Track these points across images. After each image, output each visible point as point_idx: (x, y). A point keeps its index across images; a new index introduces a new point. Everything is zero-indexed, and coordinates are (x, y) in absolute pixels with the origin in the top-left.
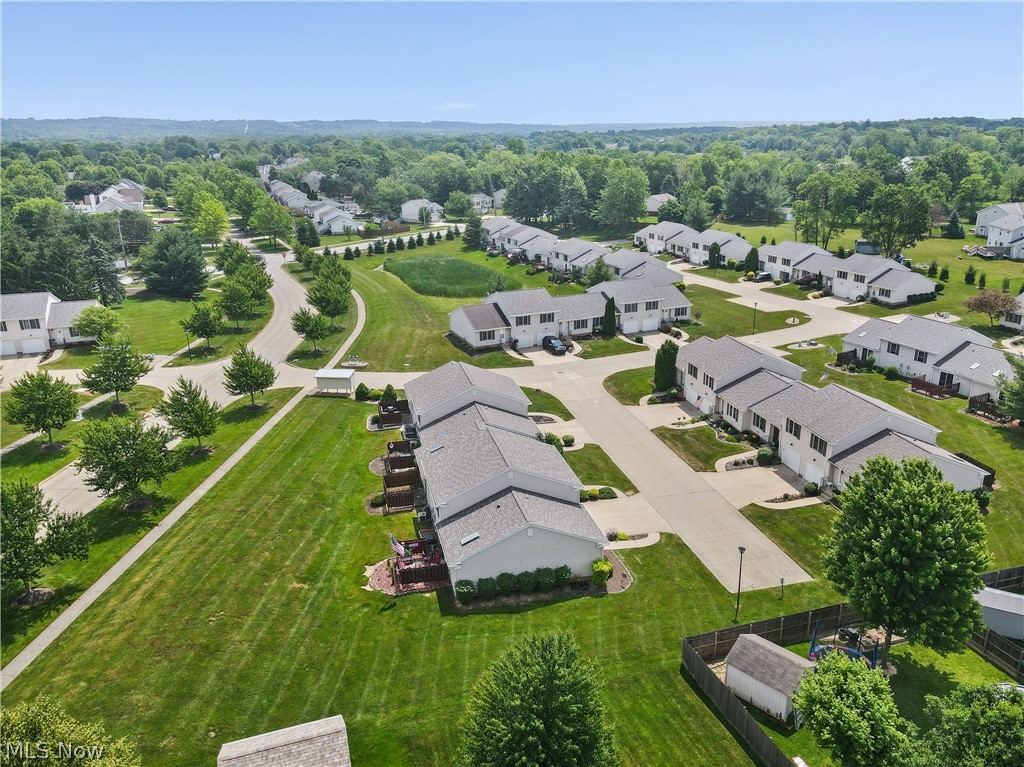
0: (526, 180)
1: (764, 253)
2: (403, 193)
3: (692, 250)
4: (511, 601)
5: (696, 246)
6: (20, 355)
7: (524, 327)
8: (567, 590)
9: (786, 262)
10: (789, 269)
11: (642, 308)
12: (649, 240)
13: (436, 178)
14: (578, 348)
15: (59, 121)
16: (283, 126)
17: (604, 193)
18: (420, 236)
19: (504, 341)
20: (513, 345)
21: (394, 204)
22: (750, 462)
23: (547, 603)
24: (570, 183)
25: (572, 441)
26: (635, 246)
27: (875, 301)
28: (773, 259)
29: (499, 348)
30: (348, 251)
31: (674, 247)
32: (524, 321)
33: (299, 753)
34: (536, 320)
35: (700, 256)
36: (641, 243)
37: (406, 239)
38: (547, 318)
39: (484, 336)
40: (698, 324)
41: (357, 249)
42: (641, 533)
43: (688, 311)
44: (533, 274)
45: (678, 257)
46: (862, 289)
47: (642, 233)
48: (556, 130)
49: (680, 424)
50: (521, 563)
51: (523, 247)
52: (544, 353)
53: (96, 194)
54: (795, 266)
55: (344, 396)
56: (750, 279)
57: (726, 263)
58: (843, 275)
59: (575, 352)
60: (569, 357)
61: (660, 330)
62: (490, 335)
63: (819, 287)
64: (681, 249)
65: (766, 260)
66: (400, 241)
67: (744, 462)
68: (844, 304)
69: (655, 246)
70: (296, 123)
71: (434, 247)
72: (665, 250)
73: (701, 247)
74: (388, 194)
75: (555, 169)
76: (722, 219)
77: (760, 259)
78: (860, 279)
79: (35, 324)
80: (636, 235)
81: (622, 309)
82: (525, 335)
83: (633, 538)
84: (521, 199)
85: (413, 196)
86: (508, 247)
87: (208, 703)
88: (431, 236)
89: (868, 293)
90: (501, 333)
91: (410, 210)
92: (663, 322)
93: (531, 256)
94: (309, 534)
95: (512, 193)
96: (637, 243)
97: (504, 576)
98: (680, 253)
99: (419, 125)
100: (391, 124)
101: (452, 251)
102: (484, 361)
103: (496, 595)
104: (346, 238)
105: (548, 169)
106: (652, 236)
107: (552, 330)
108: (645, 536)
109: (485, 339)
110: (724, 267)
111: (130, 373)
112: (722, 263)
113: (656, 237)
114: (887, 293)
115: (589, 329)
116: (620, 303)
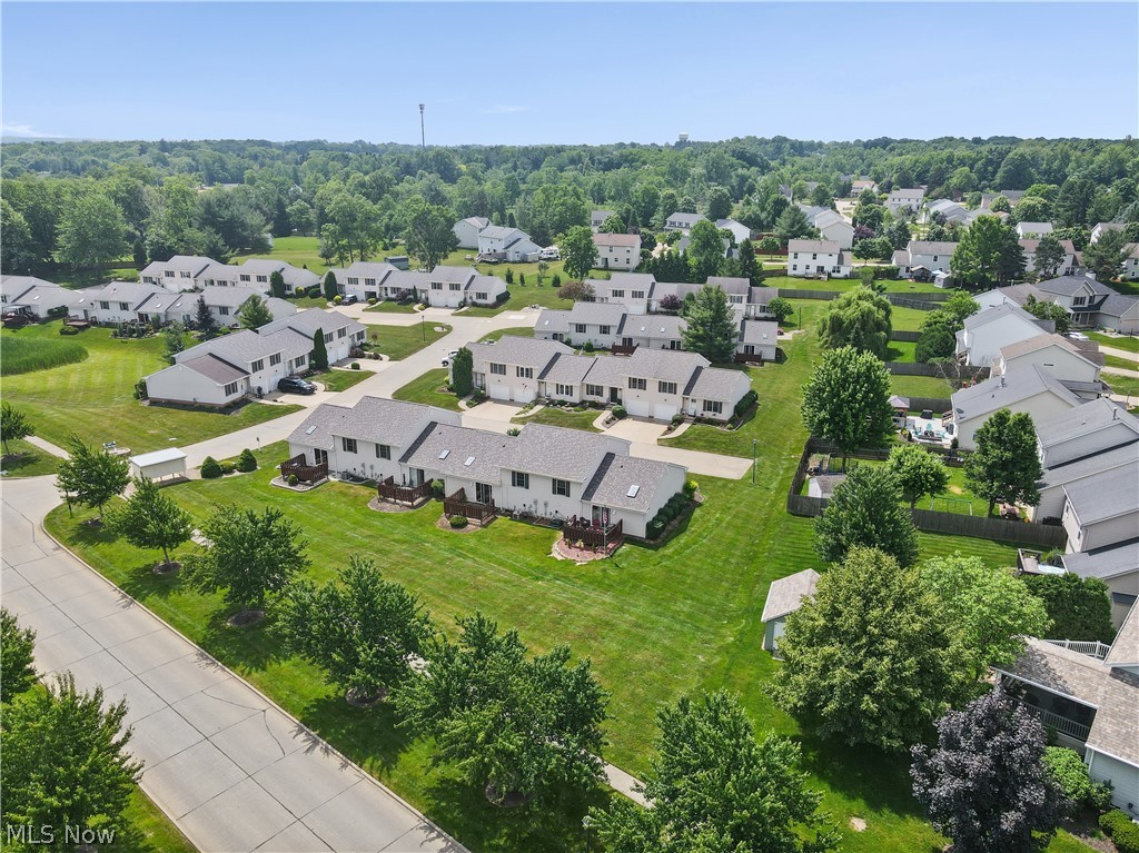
1: (341, 275)
3: (241, 283)
5: (246, 278)
7: (259, 373)
9: (370, 282)
10: (375, 289)
12: (166, 279)
19: (247, 391)
27: (474, 304)
28: (353, 281)
31: (212, 283)
32: (258, 366)
34: (267, 364)
38: (275, 359)
39: (229, 390)
43: (365, 334)
46: (459, 296)
54: (381, 283)
56: (339, 303)
57: (293, 291)
58: (437, 286)
62: (234, 388)
63: (417, 301)
65: (345, 282)
68: (453, 311)
72: (196, 288)
73: (254, 279)
77: (339, 283)
78: (455, 287)
89: (465, 299)
92: (352, 348)
106: (170, 274)
107: (281, 371)
109: (231, 393)
113: (177, 274)
114: (484, 296)
115: (308, 365)
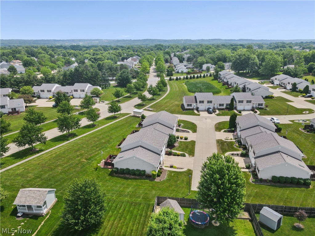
0: (238, 59)
1: (311, 87)
2: (204, 62)
3: (288, 85)
4: (128, 176)
5: (289, 83)
6: (80, 98)
7: (202, 104)
8: (144, 177)
11: (245, 102)
12: (275, 80)
13: (217, 57)
14: (217, 112)
15: (137, 40)
16: (193, 41)
17: (264, 64)
18: (200, 75)
19: (195, 107)
20: (197, 109)
21: (201, 65)
22: (238, 155)
23: (136, 179)
24: (253, 60)
25: (187, 139)
26: (270, 82)
28: (314, 90)
29: (193, 109)
30: (177, 78)
31: (282, 83)
32: (202, 102)
33: (36, 193)
34: (206, 102)
35: (289, 87)
36: (272, 81)
37: (196, 76)
38: (210, 102)
39: (188, 105)
40: (266, 110)
41: (180, 78)
42: (181, 168)
43: (264, 105)
44: (227, 89)
45: (283, 87)
47: (273, 78)
48: (279, 42)
49: (227, 139)
50: (133, 166)
51: (228, 80)
52: (206, 113)
53: (127, 59)
55: (139, 117)
56: (303, 96)
57: (298, 90)
59: (216, 113)
60: (213, 115)
61: (251, 110)
62: (191, 105)
64: (284, 84)
65: (311, 90)
66: (194, 76)
67: (235, 154)
69: (277, 82)
70: (197, 40)
71: (204, 78)
72: (280, 84)
73: (290, 84)
74: (200, 62)
75: (249, 55)
76: (313, 74)
77: (309, 89)
79: (83, 91)
80: (271, 78)
81: (237, 102)
82: (201, 107)
83: (177, 168)
84: (236, 65)
85: (207, 63)
86: (224, 79)
87: (42, 180)
88: (204, 75)
90: (194, 105)
91: (205, 67)
92: (253, 107)
93: (229, 83)
94: (98, 149)
95: (234, 63)
96: (271, 81)
97: (128, 169)
98: (284, 85)
99: (235, 40)
100: (226, 40)
101: (209, 80)
102: (185, 113)
103: (124, 174)
104: (181, 74)
105: (246, 55)
106: (276, 79)
107: (211, 106)
108: (182, 169)
109: (189, 106)
110: (297, 91)
111: (90, 104)
112: (297, 90)
113: (277, 79)
115: (224, 107)
116: (237, 100)
